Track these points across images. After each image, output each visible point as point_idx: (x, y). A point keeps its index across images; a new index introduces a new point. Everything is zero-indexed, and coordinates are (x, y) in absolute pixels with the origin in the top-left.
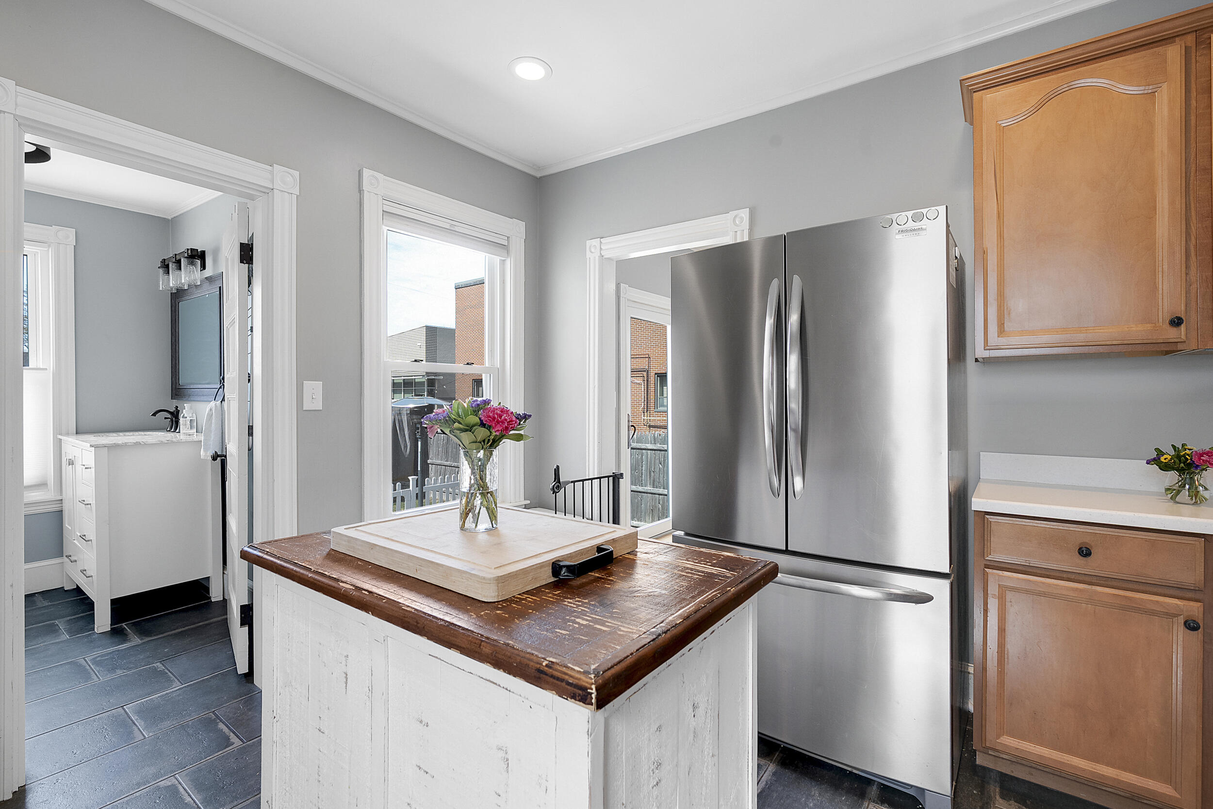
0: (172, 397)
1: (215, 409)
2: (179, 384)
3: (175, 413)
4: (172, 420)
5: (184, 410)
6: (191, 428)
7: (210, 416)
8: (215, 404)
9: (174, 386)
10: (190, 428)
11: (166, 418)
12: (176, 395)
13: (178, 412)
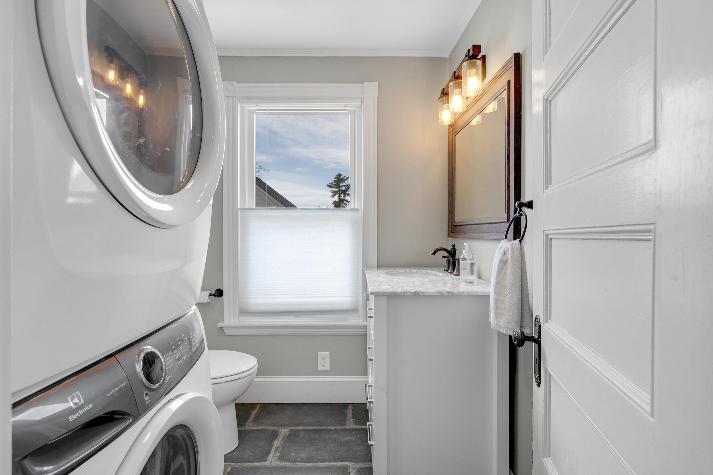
0: (448, 235)
1: (512, 253)
2: (455, 221)
3: (452, 252)
4: (449, 262)
5: (464, 251)
6: (472, 273)
7: (503, 263)
8: (512, 245)
9: (450, 224)
10: (470, 273)
11: (444, 257)
12: (452, 233)
13: (455, 251)
